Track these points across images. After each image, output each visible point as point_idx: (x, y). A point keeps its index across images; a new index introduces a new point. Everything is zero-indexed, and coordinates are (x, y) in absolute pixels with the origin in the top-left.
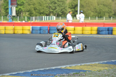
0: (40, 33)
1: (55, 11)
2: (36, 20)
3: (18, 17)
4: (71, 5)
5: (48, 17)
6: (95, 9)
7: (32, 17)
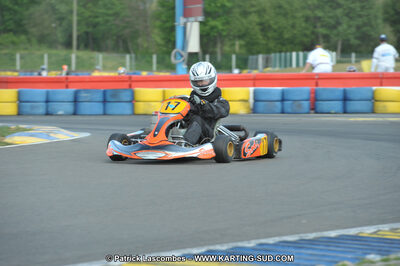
0: (283, 112)
1: (335, 32)
2: (266, 67)
3: (207, 57)
4: (392, 12)
7: (253, 54)
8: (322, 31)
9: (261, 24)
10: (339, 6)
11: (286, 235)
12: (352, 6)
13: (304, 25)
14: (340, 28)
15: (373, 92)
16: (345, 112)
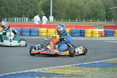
1: (27, 12)
4: (43, 7)
5: (20, 18)
6: (67, 11)
7: (3, 18)
8: (24, 12)
9: (5, 9)
10: (28, 4)
11: (12, 72)
12: (32, 5)
13: (18, 10)
14: (29, 11)
15: (38, 30)
16: (30, 36)
